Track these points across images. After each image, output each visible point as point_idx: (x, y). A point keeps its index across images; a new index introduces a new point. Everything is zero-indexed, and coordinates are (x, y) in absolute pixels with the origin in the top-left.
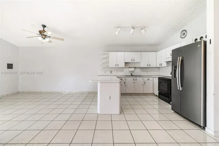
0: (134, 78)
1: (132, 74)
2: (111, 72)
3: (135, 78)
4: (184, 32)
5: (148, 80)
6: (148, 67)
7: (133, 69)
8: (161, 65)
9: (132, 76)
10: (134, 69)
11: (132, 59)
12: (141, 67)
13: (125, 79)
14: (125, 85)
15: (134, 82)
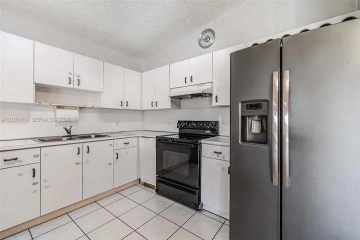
0: (80, 146)
1: (68, 132)
3: (85, 145)
4: (210, 34)
7: (75, 114)
8: (154, 104)
9: (70, 137)
10: (76, 112)
11: (72, 77)
12: (102, 107)
13: (35, 156)
14: (35, 183)
15: (81, 162)
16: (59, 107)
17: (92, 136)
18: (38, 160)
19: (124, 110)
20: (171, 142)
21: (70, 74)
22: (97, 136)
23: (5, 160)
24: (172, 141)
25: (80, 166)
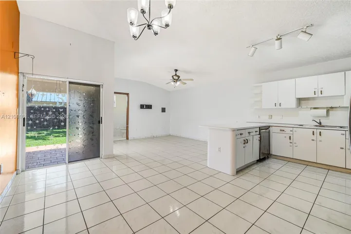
1: (318, 123)
2: (271, 117)
3: (319, 130)
10: (325, 111)
11: (316, 90)
12: (345, 106)
14: (291, 143)
15: (315, 140)
16: (315, 108)
18: (292, 132)
23: (280, 130)
25: (315, 142)
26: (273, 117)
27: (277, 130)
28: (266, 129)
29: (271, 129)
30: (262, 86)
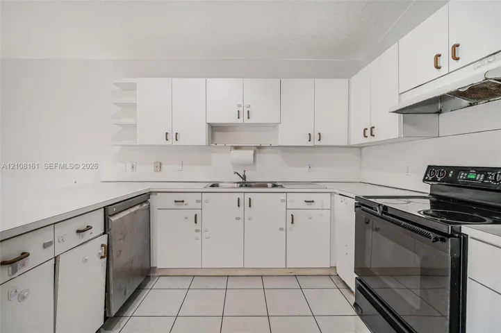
0: (241, 196)
1: (242, 177)
2: (159, 166)
3: (248, 196)
5: (306, 206)
6: (311, 144)
8: (367, 133)
9: (242, 184)
10: (252, 153)
11: (241, 109)
12: (280, 144)
13: (198, 201)
14: (197, 231)
15: (242, 217)
16: (236, 148)
17: (269, 184)
18: (199, 205)
19: (314, 147)
20: (378, 213)
21: (239, 106)
22: (275, 186)
23: (175, 201)
24: (383, 212)
25: (241, 222)
26: (164, 167)
27: (168, 200)
28: (141, 203)
29: (154, 200)
30: (135, 84)
